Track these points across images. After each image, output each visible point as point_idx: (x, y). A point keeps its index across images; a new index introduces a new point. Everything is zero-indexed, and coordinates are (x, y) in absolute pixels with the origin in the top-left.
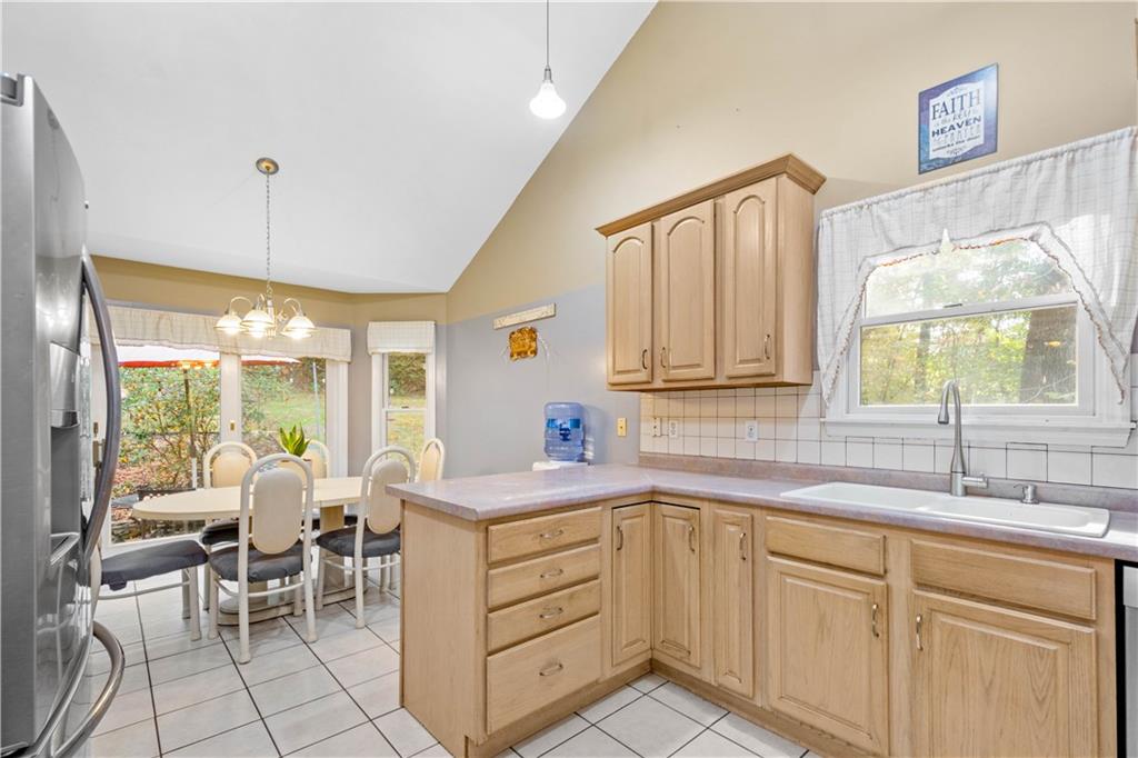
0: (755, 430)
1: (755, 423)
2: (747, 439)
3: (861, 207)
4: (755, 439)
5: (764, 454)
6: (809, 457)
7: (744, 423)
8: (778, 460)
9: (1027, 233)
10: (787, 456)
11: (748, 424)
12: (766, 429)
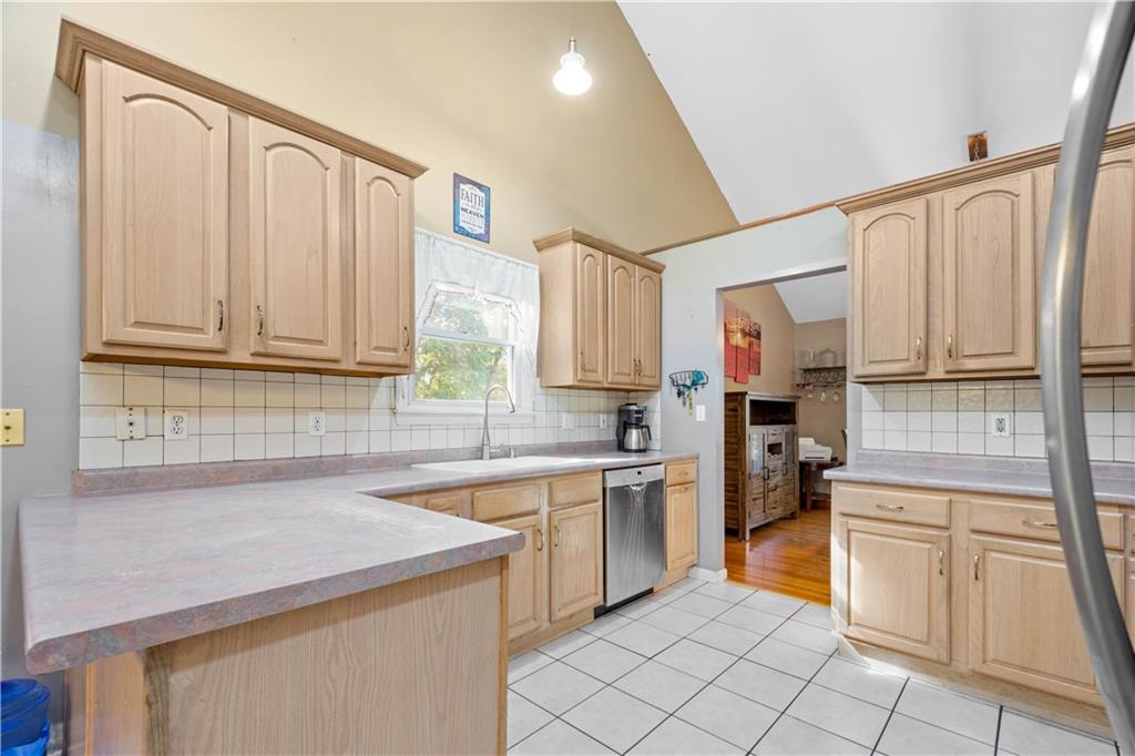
0: (322, 422)
1: (322, 416)
2: (312, 433)
3: (429, 237)
4: (322, 432)
5: (333, 448)
6: (380, 446)
7: (307, 414)
8: (348, 453)
9: (508, 302)
10: (358, 449)
11: (312, 417)
12: (337, 421)
